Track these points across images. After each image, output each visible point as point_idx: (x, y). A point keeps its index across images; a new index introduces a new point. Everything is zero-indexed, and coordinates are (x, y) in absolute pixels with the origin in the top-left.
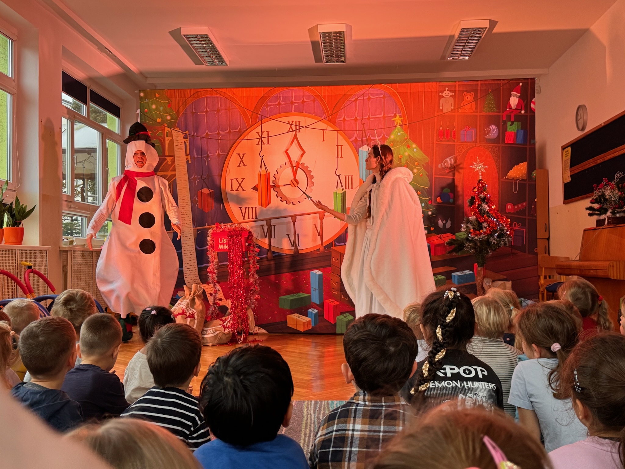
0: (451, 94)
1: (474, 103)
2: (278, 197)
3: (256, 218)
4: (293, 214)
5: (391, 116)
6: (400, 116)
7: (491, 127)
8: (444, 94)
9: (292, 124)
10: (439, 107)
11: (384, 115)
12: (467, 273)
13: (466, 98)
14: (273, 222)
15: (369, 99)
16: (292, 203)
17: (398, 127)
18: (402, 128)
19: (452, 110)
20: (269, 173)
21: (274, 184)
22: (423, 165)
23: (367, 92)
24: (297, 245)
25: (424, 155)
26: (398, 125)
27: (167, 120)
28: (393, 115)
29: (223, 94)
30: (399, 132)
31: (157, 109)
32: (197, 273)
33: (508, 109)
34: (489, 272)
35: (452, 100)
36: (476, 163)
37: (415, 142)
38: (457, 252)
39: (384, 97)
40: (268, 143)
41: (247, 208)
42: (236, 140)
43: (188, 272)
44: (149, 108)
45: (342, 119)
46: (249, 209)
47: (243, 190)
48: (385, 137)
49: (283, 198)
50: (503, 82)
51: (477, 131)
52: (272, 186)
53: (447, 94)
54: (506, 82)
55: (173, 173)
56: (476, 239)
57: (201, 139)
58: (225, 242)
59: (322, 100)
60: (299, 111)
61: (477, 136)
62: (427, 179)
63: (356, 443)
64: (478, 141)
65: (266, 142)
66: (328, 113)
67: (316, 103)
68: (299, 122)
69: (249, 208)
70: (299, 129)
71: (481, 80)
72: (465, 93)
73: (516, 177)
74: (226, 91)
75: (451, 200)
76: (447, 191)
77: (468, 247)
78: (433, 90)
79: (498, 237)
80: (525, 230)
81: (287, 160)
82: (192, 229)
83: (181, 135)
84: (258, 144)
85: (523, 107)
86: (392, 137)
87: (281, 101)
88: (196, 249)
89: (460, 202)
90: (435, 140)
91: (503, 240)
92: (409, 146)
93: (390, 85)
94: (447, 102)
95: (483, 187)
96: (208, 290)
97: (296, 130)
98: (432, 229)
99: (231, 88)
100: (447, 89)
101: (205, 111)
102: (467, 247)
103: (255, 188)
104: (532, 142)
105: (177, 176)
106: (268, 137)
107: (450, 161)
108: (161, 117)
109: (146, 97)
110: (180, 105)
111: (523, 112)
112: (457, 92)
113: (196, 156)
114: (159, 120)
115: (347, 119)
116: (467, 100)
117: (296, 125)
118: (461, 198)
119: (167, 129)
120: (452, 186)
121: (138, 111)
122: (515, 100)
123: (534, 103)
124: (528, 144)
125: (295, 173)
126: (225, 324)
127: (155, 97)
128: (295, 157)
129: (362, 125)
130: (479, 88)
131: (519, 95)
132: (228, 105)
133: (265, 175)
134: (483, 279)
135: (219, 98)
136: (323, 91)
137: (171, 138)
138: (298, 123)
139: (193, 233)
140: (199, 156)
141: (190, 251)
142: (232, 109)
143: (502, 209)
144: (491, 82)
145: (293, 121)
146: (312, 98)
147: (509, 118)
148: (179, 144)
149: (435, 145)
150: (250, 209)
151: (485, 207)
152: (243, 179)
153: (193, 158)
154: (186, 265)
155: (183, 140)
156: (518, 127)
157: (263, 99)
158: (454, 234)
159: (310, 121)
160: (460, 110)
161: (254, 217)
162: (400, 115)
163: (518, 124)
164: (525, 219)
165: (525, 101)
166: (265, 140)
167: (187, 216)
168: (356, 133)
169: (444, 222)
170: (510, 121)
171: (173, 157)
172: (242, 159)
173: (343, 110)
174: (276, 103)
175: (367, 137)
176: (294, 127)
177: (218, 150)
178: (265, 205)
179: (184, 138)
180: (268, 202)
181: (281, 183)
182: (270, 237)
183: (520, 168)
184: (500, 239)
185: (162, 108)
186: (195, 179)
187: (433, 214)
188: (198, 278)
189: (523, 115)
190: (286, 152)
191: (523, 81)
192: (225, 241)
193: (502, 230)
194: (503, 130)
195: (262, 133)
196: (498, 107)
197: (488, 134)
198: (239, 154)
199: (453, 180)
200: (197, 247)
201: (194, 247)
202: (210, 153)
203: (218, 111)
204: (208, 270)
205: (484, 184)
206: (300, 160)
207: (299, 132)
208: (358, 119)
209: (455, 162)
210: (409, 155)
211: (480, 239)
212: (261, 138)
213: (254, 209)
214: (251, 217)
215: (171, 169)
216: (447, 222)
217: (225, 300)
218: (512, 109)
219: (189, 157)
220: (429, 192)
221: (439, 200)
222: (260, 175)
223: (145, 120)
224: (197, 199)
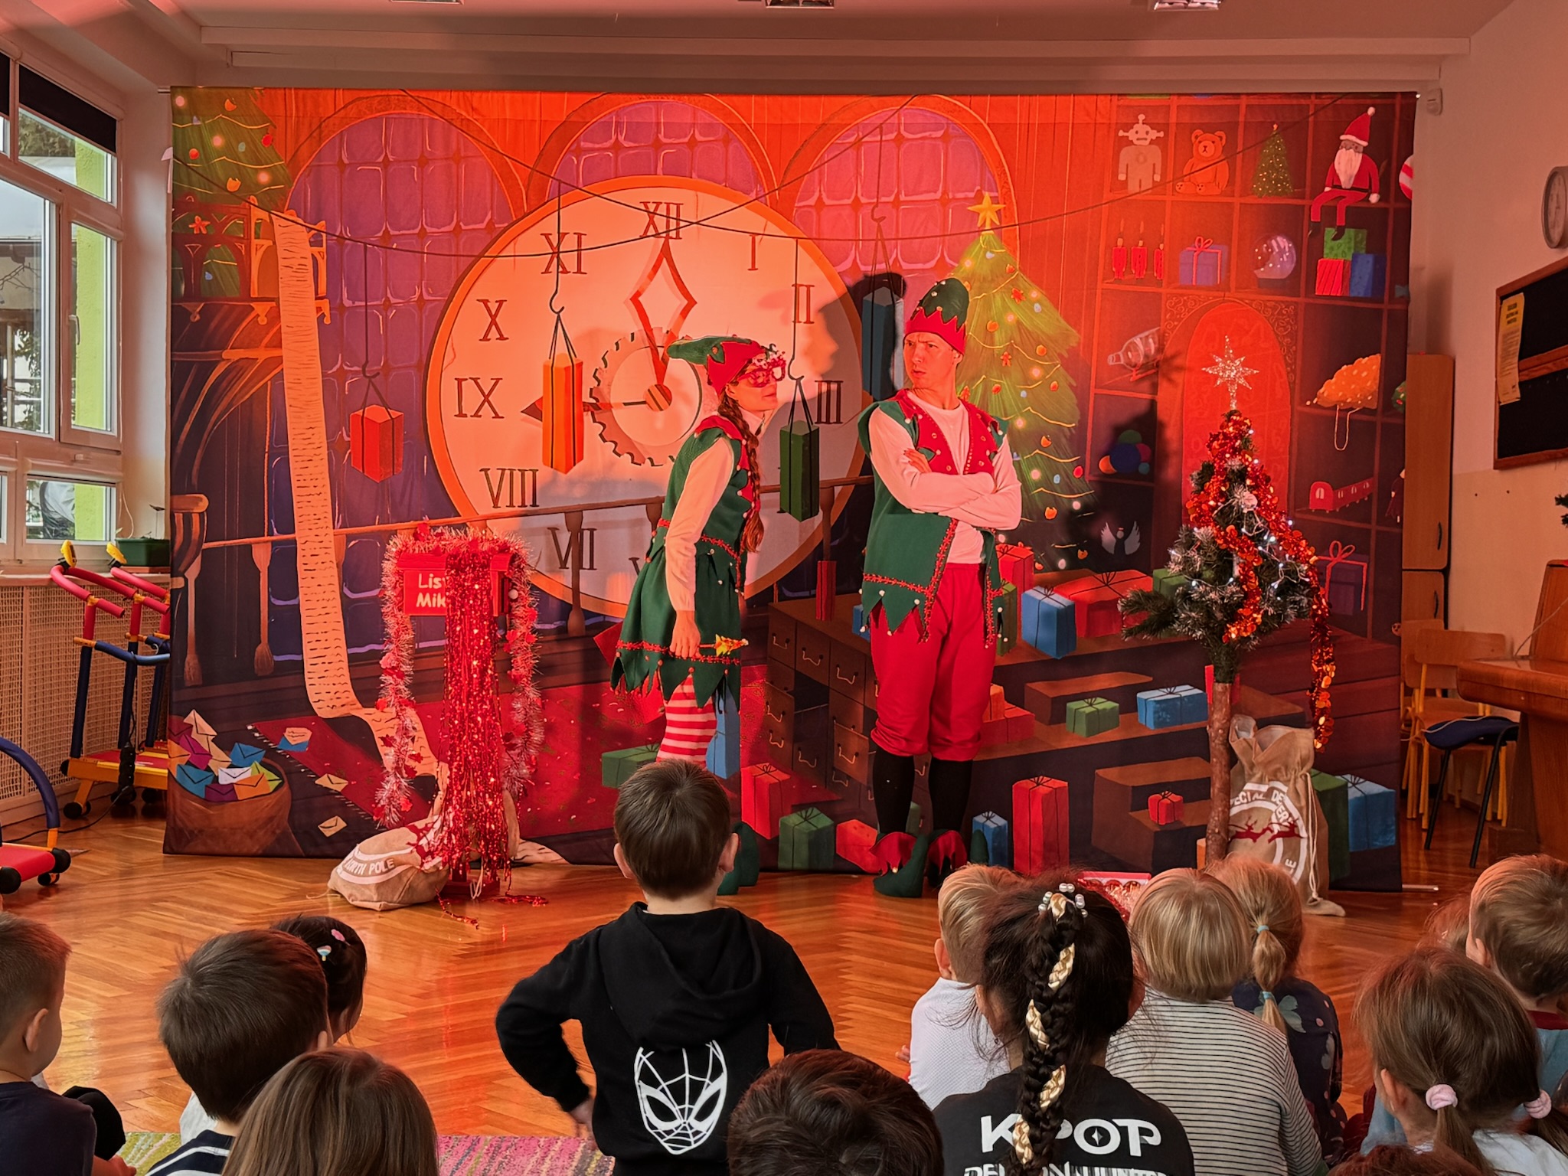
0: (1154, 134)
1: (1224, 167)
2: (605, 441)
3: (534, 505)
4: (652, 496)
5: (966, 199)
6: (995, 200)
7: (1273, 242)
8: (1131, 135)
9: (654, 213)
10: (1115, 174)
11: (945, 192)
12: (1183, 694)
13: (1201, 147)
14: (589, 518)
15: (899, 140)
16: (648, 461)
17: (988, 235)
18: (1000, 235)
19: (1155, 185)
20: (580, 365)
21: (593, 401)
22: (1061, 356)
23: (895, 120)
25: (1063, 323)
26: (988, 227)
27: (259, 185)
28: (972, 195)
29: (438, 109)
30: (989, 247)
31: (229, 150)
32: (346, 671)
33: (1327, 189)
34: (1251, 696)
35: (1156, 152)
36: (1222, 357)
37: (1039, 283)
38: (1153, 632)
39: (945, 138)
40: (579, 271)
41: (507, 472)
42: (479, 257)
43: (319, 670)
44: (204, 145)
45: (812, 201)
46: (511, 475)
47: (497, 416)
48: (946, 264)
49: (623, 445)
50: (1317, 101)
51: (1230, 253)
52: (587, 407)
53: (1142, 135)
54: (1328, 102)
55: (275, 353)
56: (1211, 600)
57: (366, 248)
58: (438, 586)
59: (751, 141)
60: (679, 171)
61: (1229, 271)
62: (1069, 400)
64: (1233, 284)
65: (572, 266)
66: (769, 180)
67: (731, 148)
68: (678, 205)
69: (512, 471)
70: (678, 229)
71: (1248, 94)
72: (1198, 132)
73: (1345, 402)
74: (451, 99)
75: (1144, 468)
76: (1132, 437)
77: (1187, 625)
78: (1099, 120)
79: (1280, 592)
80: (1365, 565)
81: (637, 327)
82: (331, 531)
83: (303, 235)
84: (547, 271)
85: (1376, 183)
86: (968, 264)
87: (621, 138)
88: (343, 595)
89: (1170, 473)
90: (1100, 277)
91: (1295, 602)
92: (1018, 296)
93: (968, 99)
94: (1141, 159)
95: (1240, 435)
96: (382, 724)
97: (668, 231)
98: (1082, 554)
99: (464, 91)
100: (1141, 117)
101: (380, 159)
102: (1184, 623)
103: (534, 411)
104: (1399, 292)
105: (285, 364)
106: (579, 250)
107: (1143, 345)
108: (240, 173)
109: (193, 109)
110: (302, 139)
111: (1374, 198)
112: (1173, 129)
113: (347, 303)
114: (233, 185)
115: (827, 202)
116: (1204, 154)
117: (668, 217)
118: (1174, 461)
119: (258, 214)
120: (1148, 424)
121: (168, 154)
122: (1350, 160)
123: (1410, 172)
124: (1386, 298)
125: (660, 368)
126: (423, 842)
127: (224, 111)
128: (662, 318)
129: (876, 224)
130: (1241, 119)
131: (1365, 144)
132: (454, 145)
133: (567, 369)
134: (1229, 720)
135: (427, 123)
136: (755, 109)
137: (270, 243)
138: (673, 208)
139: (332, 545)
140: (357, 303)
141: (325, 603)
142: (466, 157)
143: (1298, 501)
144: (1279, 102)
145: (658, 204)
146: (721, 134)
147: (1329, 216)
148: (295, 263)
149: (1099, 292)
150: (517, 475)
151: (1246, 500)
152: (498, 380)
153: (338, 309)
154: (312, 646)
155: (308, 250)
156: (1356, 243)
157: (566, 130)
158: (1149, 573)
159: (712, 204)
160: (1182, 187)
161: (529, 501)
162: (993, 194)
163: (1356, 236)
164: (1369, 531)
165: (1384, 164)
166: (570, 261)
167: (317, 490)
168: (857, 246)
169: (1120, 534)
170: (1332, 226)
171: (274, 304)
172: (493, 317)
173: (816, 171)
174: (607, 144)
175: (891, 262)
176: (661, 223)
177: (420, 286)
178: (563, 467)
179: (312, 244)
180: (575, 454)
181: (614, 398)
182: (578, 566)
183: (1359, 373)
184: (1284, 599)
185: (242, 147)
186: (342, 374)
187: (1085, 508)
188: (349, 687)
189: (1373, 209)
190: (635, 299)
191: (1378, 101)
192: (436, 583)
193: (1290, 572)
194: (1309, 252)
195: (561, 236)
196: (1299, 181)
197: (1263, 265)
198: (485, 302)
199: (1153, 403)
200: (346, 591)
201: (337, 588)
202: (396, 296)
203: (423, 162)
204: (384, 662)
205: (1244, 428)
206: (678, 326)
207: (678, 237)
208: (862, 205)
209: (1160, 349)
210: (1019, 323)
211: (1222, 598)
212: (556, 253)
213: (529, 475)
214: (517, 501)
215: (266, 341)
216: (1127, 534)
217: (434, 759)
218: (1340, 187)
219: (326, 305)
220: (1077, 441)
221: (1104, 465)
222: (550, 370)
223: (190, 184)
224: (347, 439)
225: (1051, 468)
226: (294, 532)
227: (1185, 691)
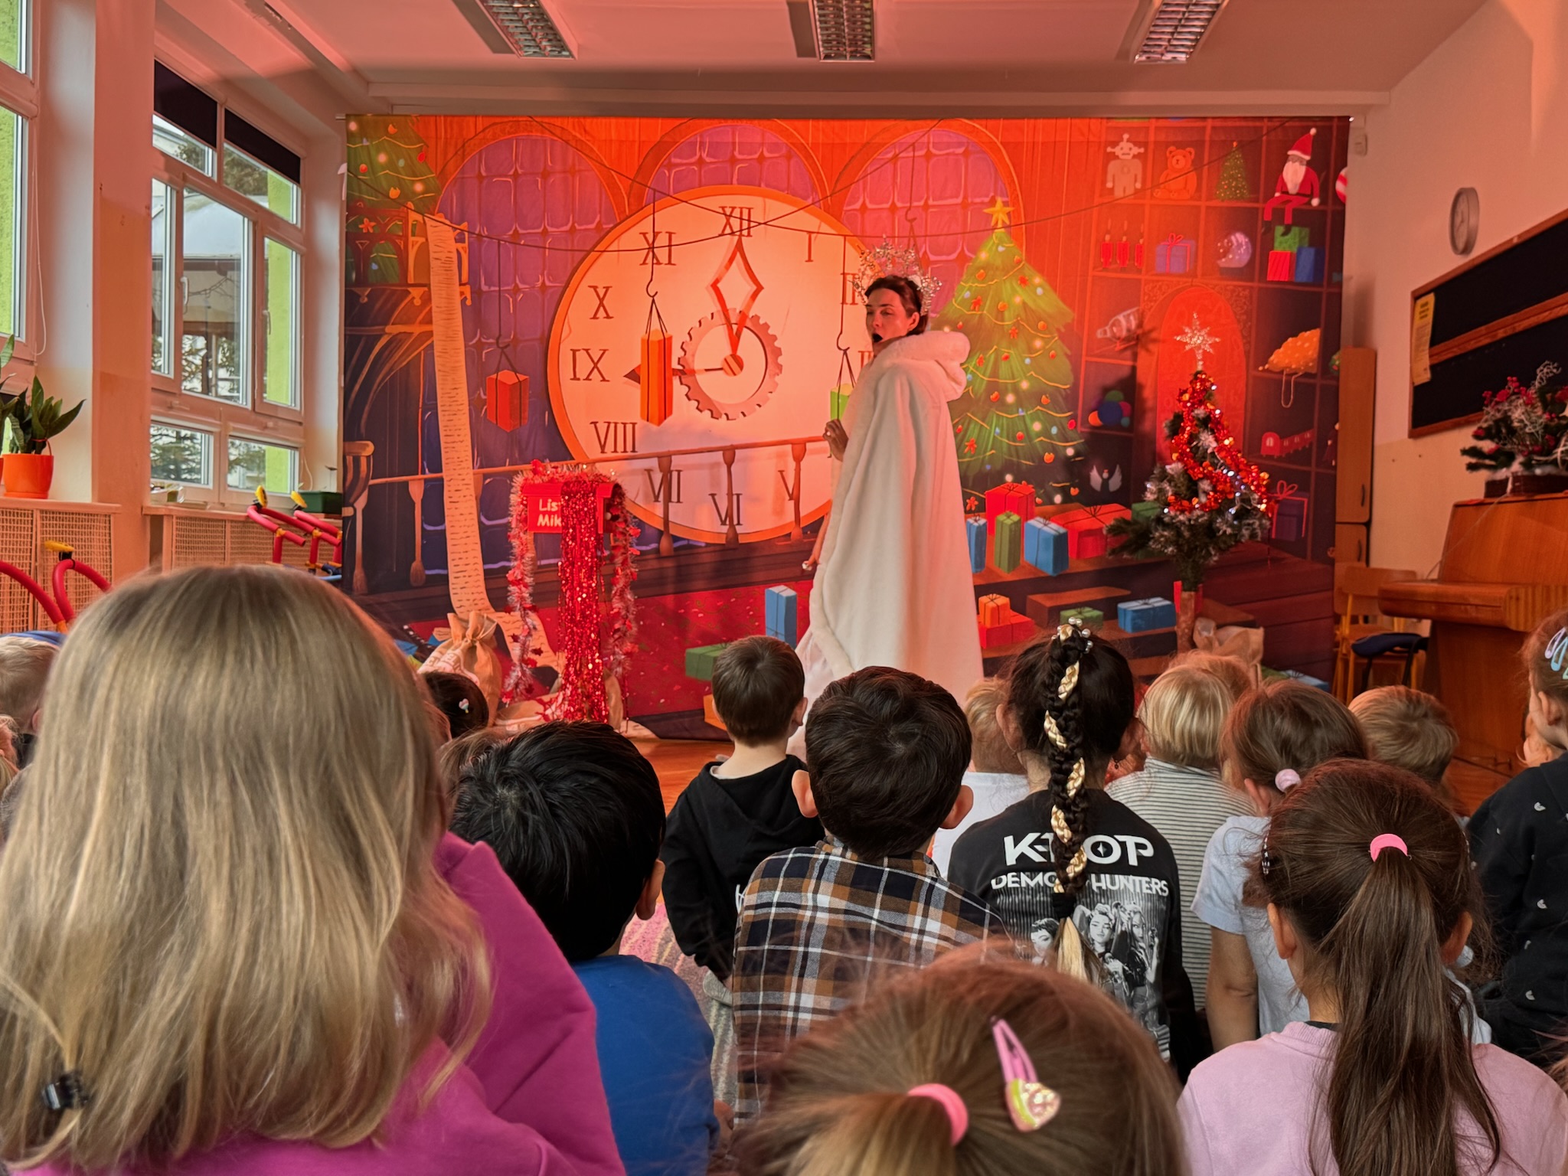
0: (1136, 150)
1: (1193, 176)
2: (689, 399)
3: (634, 451)
4: (728, 444)
5: (982, 203)
6: (1005, 204)
7: (1233, 238)
8: (1117, 151)
9: (731, 216)
10: (1104, 182)
11: (965, 197)
12: (1156, 605)
13: (1174, 161)
14: (677, 461)
15: (928, 156)
16: (724, 417)
17: (1000, 232)
18: (1010, 233)
19: (1137, 191)
20: (670, 338)
21: (680, 368)
22: (1058, 330)
23: (925, 139)
24: (735, 522)
25: (1061, 304)
26: (1000, 225)
27: (415, 193)
28: (987, 200)
29: (558, 132)
30: (1001, 243)
31: (391, 165)
32: (482, 583)
33: (1277, 194)
34: (1210, 604)
35: (1138, 166)
36: (1191, 328)
37: (1041, 271)
38: (1133, 552)
39: (966, 154)
40: (670, 263)
41: (612, 426)
42: (589, 252)
43: (461, 582)
44: (371, 162)
45: (858, 206)
46: (616, 427)
47: (604, 380)
48: (965, 255)
49: (704, 403)
50: (1269, 124)
51: (1197, 247)
52: (675, 372)
53: (1126, 150)
54: (1277, 124)
55: (426, 328)
56: (1180, 521)
57: (499, 244)
58: (555, 509)
59: (808, 156)
60: (751, 181)
61: (1196, 261)
62: (1065, 366)
63: (818, 936)
64: (1199, 272)
65: (664, 259)
66: (823, 190)
67: (792, 162)
68: (749, 209)
69: (616, 424)
70: (749, 228)
71: (1214, 118)
72: (1172, 148)
73: (1290, 368)
74: (568, 124)
75: (1125, 421)
76: (1116, 396)
77: (1161, 542)
78: (1091, 138)
79: (1236, 516)
80: (1306, 500)
81: (715, 307)
82: (471, 471)
83: (450, 234)
84: (644, 263)
85: (1317, 189)
86: (983, 256)
87: (704, 155)
88: (480, 523)
89: (1147, 426)
90: (1091, 265)
91: (1249, 524)
92: (1023, 281)
93: (984, 122)
94: (1126, 170)
95: (1206, 390)
96: (510, 626)
97: (741, 230)
98: (1074, 491)
99: (578, 117)
100: (1126, 136)
101: (512, 172)
102: (1157, 541)
103: (634, 376)
104: (1335, 277)
105: (435, 338)
106: (670, 246)
107: (1126, 321)
108: (400, 184)
109: (363, 132)
110: (450, 155)
111: (1315, 202)
112: (1151, 147)
113: (485, 288)
114: (394, 193)
115: (870, 206)
116: (1177, 167)
117: (741, 219)
118: (1149, 416)
119: (414, 217)
120: (1130, 386)
121: (343, 169)
122: (1295, 172)
123: (1344, 181)
124: (1325, 283)
125: (735, 341)
126: (549, 712)
127: (387, 133)
128: (736, 302)
129: (909, 224)
130: (1207, 138)
131: (1307, 158)
132: (570, 162)
133: (659, 341)
134: (1194, 622)
135: (548, 142)
136: (812, 132)
137: (424, 240)
138: (745, 212)
139: (472, 482)
140: (493, 289)
141: (466, 529)
142: (580, 171)
143: (1251, 446)
144: (1238, 124)
145: (733, 208)
146: (784, 151)
147: (1279, 216)
148: (443, 256)
149: (1090, 279)
150: (620, 428)
151: (1208, 441)
152: (605, 351)
153: (477, 293)
154: (455, 563)
155: (454, 246)
156: (1300, 241)
157: (660, 150)
158: (1129, 506)
159: (777, 208)
160: (1158, 193)
161: (629, 448)
162: (1006, 199)
163: (1300, 233)
164: (1309, 473)
165: (1323, 174)
166: (662, 254)
167: (460, 438)
168: (894, 242)
169: (1105, 475)
170: (1281, 223)
171: (426, 289)
172: (601, 300)
173: (861, 182)
174: (693, 160)
175: (921, 254)
176: (735, 224)
177: (543, 275)
178: (656, 419)
179: (457, 241)
180: (666, 410)
181: (698, 364)
182: (668, 499)
183: (1303, 344)
184: (1240, 522)
185: (401, 163)
186: (480, 346)
187: (1077, 454)
188: (485, 595)
189: (1315, 210)
190: (715, 286)
191: (1319, 124)
192: (553, 506)
193: (1245, 500)
194: (1262, 246)
195: (655, 235)
196: (1254, 188)
197: (1224, 256)
198: (595, 288)
199: (1134, 369)
200: (483, 519)
201: (475, 516)
202: (523, 282)
203: (545, 175)
204: (510, 576)
205: (1208, 384)
206: (749, 306)
207: (749, 235)
208: (898, 209)
209: (1140, 325)
210: (1024, 304)
211: (1190, 520)
212: (652, 248)
213: (629, 427)
214: (620, 448)
215: (421, 317)
216: (1111, 474)
217: (551, 653)
218: (1288, 193)
219: (467, 290)
220: (1070, 399)
221: (1094, 419)
222: (647, 343)
223: (360, 192)
224: (484, 397)
225: (1049, 422)
226: (441, 471)
227: (1158, 602)
